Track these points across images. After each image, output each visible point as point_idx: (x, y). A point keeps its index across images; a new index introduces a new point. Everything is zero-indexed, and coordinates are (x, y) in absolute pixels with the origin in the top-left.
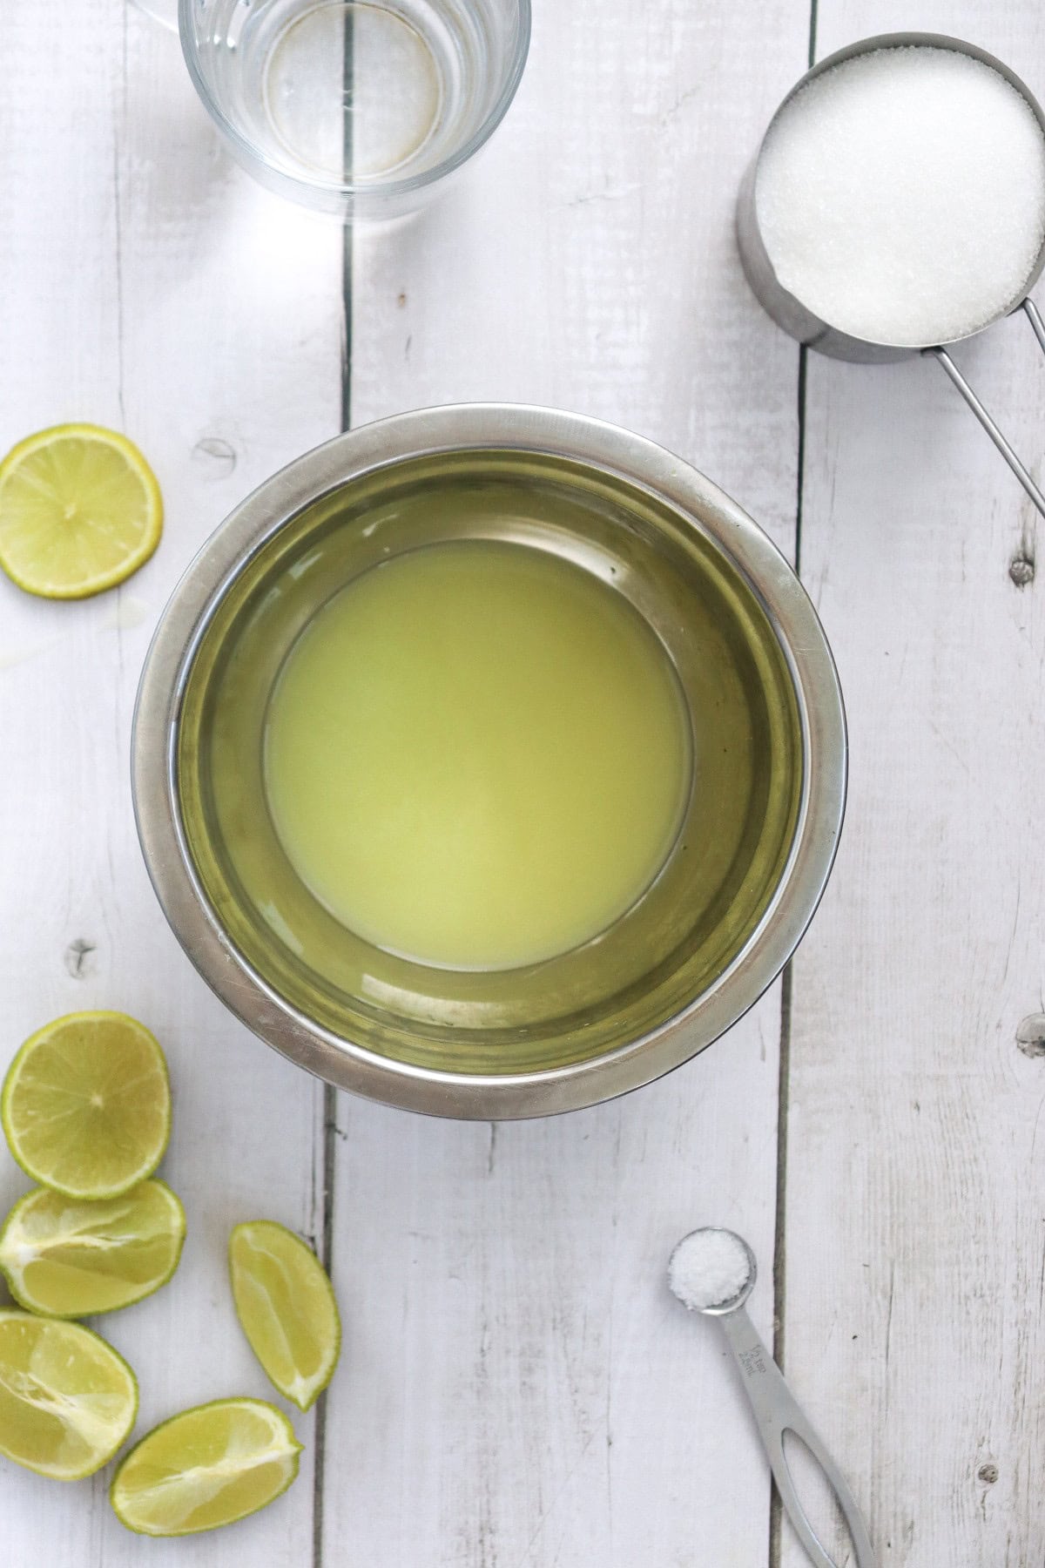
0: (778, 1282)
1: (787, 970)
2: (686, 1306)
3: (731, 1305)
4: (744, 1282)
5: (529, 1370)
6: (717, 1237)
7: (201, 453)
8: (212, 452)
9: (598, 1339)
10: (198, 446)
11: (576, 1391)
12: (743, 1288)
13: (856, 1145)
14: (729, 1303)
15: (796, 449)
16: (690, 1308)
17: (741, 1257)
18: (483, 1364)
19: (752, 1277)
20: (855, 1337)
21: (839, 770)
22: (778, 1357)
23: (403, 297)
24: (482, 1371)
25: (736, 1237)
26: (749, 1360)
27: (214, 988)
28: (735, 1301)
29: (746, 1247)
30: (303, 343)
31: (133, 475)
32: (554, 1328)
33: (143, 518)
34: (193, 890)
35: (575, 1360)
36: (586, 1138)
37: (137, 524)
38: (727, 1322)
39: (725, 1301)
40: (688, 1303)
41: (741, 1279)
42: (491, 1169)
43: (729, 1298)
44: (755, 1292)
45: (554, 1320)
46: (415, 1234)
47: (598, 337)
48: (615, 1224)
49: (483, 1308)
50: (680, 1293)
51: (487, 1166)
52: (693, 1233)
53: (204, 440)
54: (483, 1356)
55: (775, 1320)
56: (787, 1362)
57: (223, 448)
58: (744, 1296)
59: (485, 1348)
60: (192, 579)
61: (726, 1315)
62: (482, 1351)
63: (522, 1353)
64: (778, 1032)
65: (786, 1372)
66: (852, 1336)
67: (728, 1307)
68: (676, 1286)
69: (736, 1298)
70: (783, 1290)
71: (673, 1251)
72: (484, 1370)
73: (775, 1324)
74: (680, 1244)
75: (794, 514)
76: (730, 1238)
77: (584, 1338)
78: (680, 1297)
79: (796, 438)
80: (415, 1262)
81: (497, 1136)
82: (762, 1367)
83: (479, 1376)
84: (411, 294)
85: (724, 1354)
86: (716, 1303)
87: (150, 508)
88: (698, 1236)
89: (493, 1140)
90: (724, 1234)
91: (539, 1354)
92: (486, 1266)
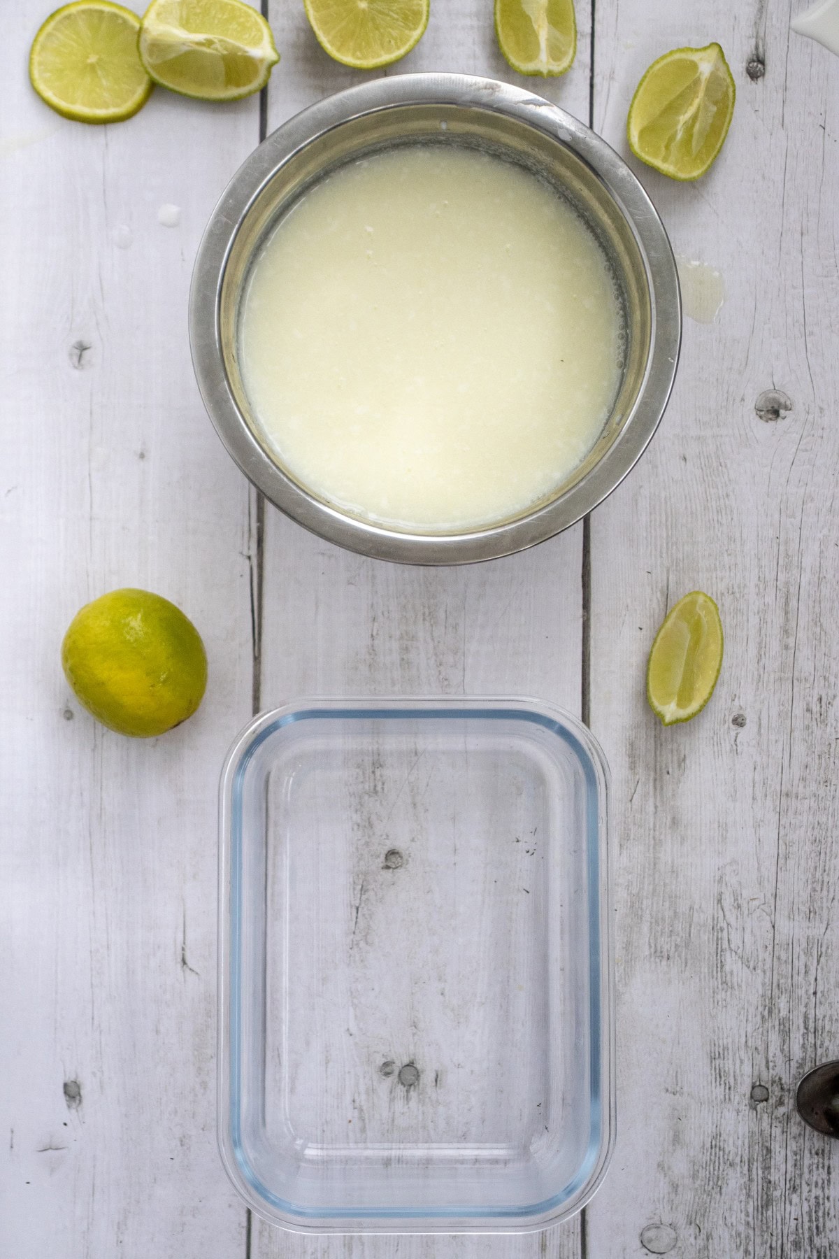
0: (586, 584)
5: (406, 649)
9: (455, 627)
11: (440, 665)
13: (640, 488)
18: (373, 646)
20: (641, 629)
32: (424, 620)
35: (439, 642)
45: (424, 614)
49: (372, 606)
54: (373, 640)
55: (584, 612)
56: (592, 642)
59: (374, 634)
62: (372, 636)
63: (401, 638)
66: (639, 626)
70: (589, 590)
72: (373, 650)
73: (584, 616)
77: (446, 627)
80: (323, 573)
83: (370, 654)
91: (414, 638)
92: (374, 577)
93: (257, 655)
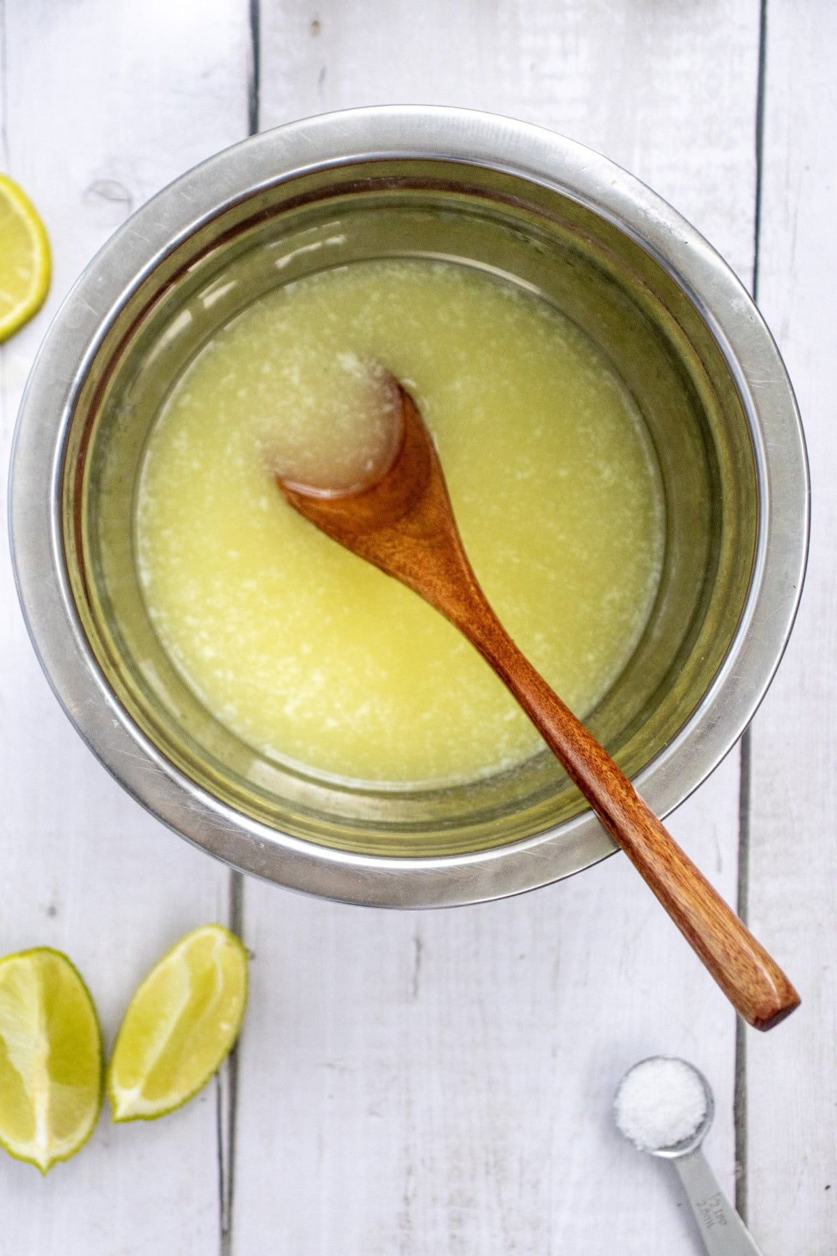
0: (739, 1122)
1: (745, 738)
2: (635, 1146)
3: (686, 1147)
4: (700, 1120)
5: (459, 1221)
6: (669, 1067)
7: (93, 197)
8: (106, 195)
9: (535, 1186)
10: (91, 189)
11: (513, 1246)
12: (700, 1127)
13: (825, 968)
14: (683, 1144)
15: (753, 192)
16: (640, 1148)
17: (696, 1091)
18: (407, 1214)
19: (708, 1115)
20: (828, 1187)
21: (800, 516)
22: (740, 1207)
23: (316, 24)
24: (405, 1221)
25: (692, 1068)
26: (707, 1211)
27: (99, 757)
28: (689, 1144)
29: (702, 1079)
30: (206, 75)
31: (18, 221)
32: (487, 1173)
33: (29, 266)
34: (77, 647)
35: (510, 1209)
36: (522, 957)
37: (23, 273)
38: (682, 1168)
39: (679, 1142)
40: (638, 1142)
41: (696, 1118)
42: (415, 993)
43: (683, 1138)
44: (712, 1129)
45: (487, 1164)
46: (331, 1066)
47: (532, 67)
48: (554, 1055)
49: (407, 1150)
50: (627, 1131)
51: (411, 989)
52: (642, 1062)
53: (97, 183)
54: (408, 1204)
55: (737, 1166)
56: (750, 1214)
57: (118, 192)
58: (701, 1136)
59: (410, 1194)
60: (77, 299)
61: (681, 1158)
62: (406, 1198)
63: (451, 1202)
64: (735, 839)
65: (750, 1225)
66: (825, 1185)
67: (682, 1149)
68: (624, 1123)
69: (691, 1138)
70: (745, 1132)
71: (621, 1083)
72: (408, 1221)
73: (736, 1171)
74: (627, 1075)
75: (751, 264)
76: (683, 1068)
77: (521, 1185)
78: (627, 1135)
79: (753, 179)
80: (331, 1097)
81: (423, 955)
82: (723, 1220)
83: (402, 1227)
84: (326, 21)
85: (679, 1205)
86: (670, 1143)
87: (37, 256)
88: (648, 1066)
89: (418, 960)
90: (678, 1064)
91: (470, 1202)
92: (409, 1102)
93: (226, 1227)
